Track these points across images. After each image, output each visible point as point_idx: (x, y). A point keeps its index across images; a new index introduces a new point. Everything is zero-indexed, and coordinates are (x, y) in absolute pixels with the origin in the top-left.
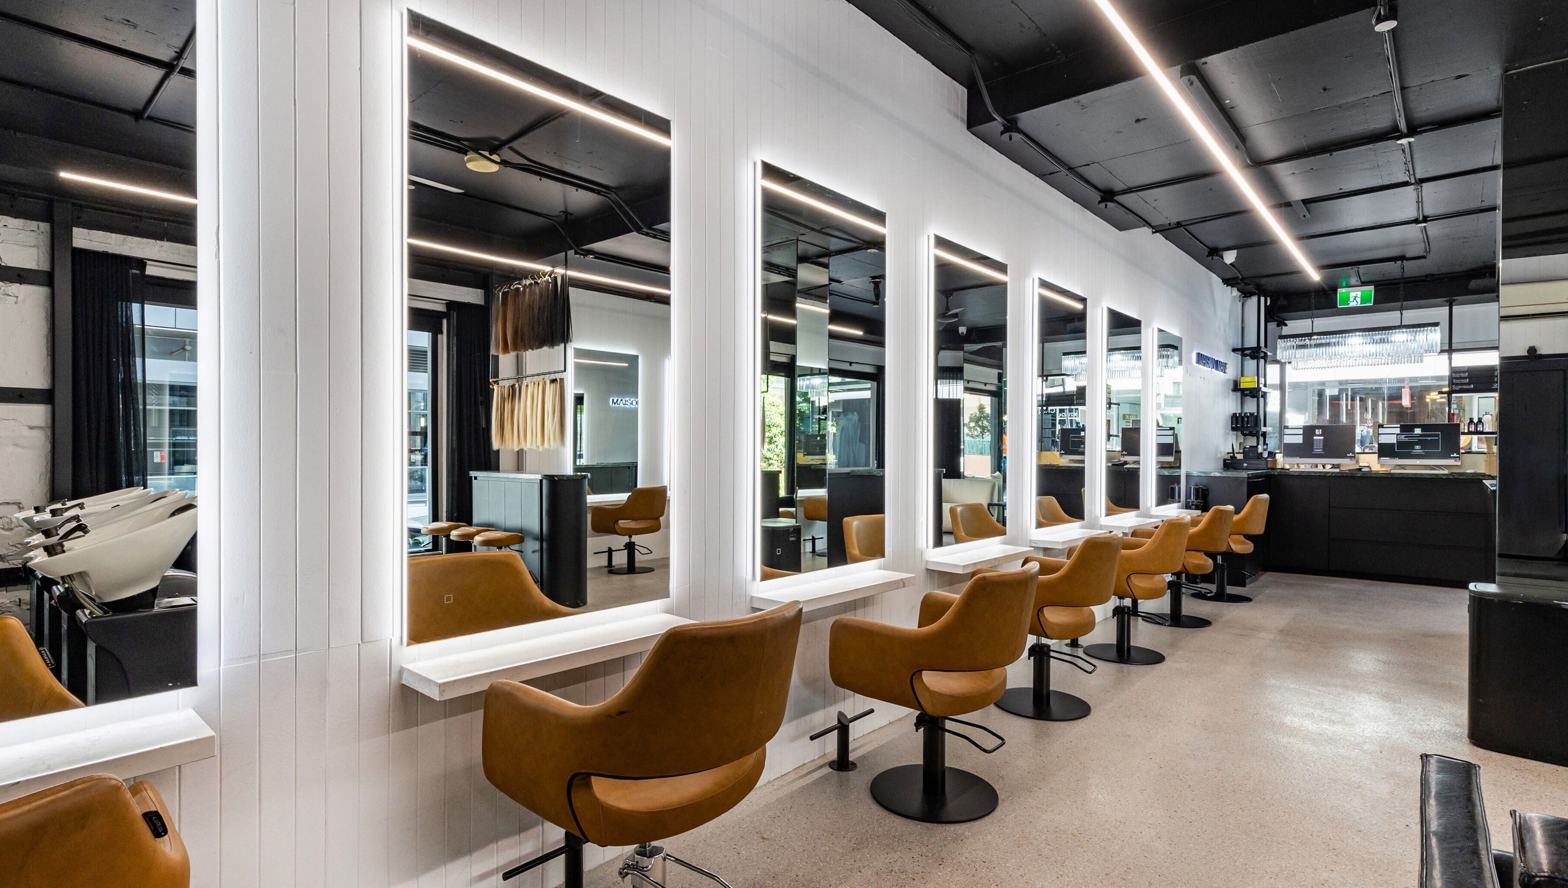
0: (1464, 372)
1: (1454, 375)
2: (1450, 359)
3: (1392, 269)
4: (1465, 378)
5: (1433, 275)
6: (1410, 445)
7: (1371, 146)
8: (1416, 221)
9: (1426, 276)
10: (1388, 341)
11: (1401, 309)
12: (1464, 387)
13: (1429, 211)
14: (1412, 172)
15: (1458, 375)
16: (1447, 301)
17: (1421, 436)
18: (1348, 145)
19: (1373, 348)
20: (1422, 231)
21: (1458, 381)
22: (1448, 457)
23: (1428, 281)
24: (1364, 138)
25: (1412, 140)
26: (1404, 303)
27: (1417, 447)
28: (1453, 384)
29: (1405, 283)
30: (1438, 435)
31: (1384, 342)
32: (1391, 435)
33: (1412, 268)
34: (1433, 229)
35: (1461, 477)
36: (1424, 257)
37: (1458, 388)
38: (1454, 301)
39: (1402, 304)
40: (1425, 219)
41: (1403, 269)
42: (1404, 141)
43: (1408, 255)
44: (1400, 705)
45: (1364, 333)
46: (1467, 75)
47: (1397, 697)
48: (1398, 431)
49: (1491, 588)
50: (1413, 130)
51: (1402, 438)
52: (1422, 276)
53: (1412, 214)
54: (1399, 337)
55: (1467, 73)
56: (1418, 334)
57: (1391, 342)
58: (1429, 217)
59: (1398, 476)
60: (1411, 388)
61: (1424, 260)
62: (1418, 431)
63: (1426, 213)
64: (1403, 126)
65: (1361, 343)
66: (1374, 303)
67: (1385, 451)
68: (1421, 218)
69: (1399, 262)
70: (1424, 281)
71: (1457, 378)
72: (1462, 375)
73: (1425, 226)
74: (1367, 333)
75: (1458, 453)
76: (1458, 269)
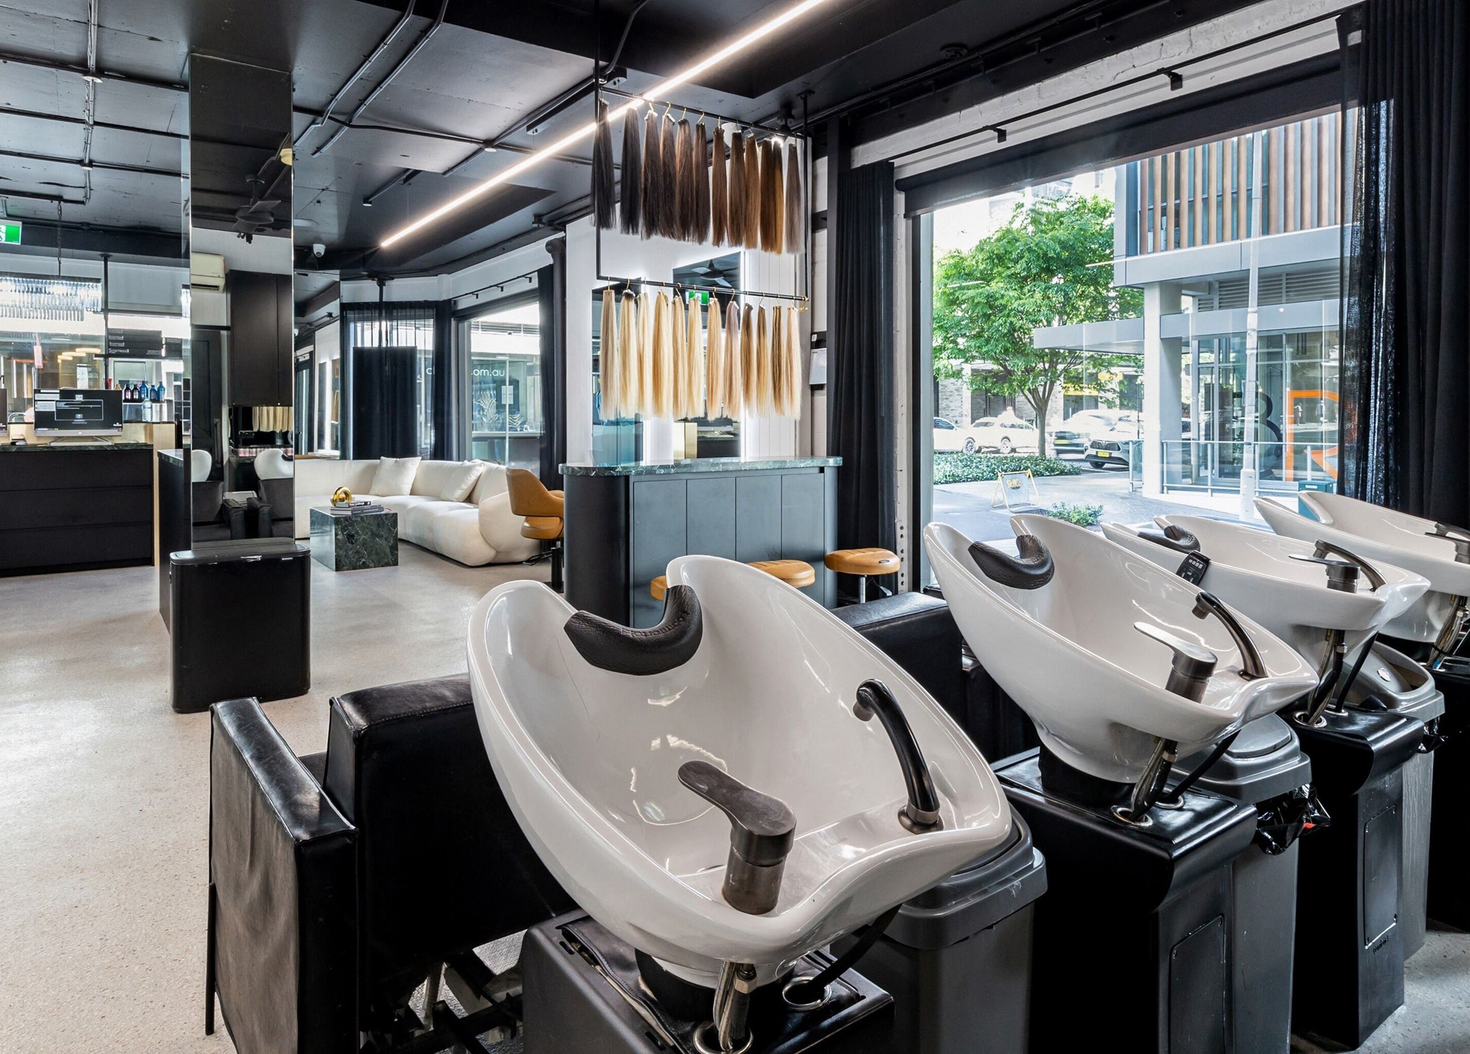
0: (120, 335)
1: (110, 337)
2: (106, 319)
3: (48, 209)
4: (121, 342)
5: (88, 224)
6: (70, 414)
7: (53, 70)
8: (81, 162)
9: (82, 224)
10: (45, 292)
11: (59, 256)
12: (121, 351)
13: (96, 156)
14: (91, 114)
15: (114, 338)
16: (102, 255)
17: (83, 403)
18: (28, 58)
19: (27, 297)
20: (85, 175)
21: (114, 344)
22: (110, 427)
23: (83, 229)
24: (48, 59)
25: (98, 81)
26: (63, 250)
27: (79, 416)
28: (109, 347)
29: (63, 227)
30: (100, 403)
31: (41, 292)
32: (49, 402)
33: (71, 213)
34: (98, 176)
35: (125, 448)
36: (82, 203)
37: (114, 352)
38: (109, 256)
39: (60, 251)
40: (91, 164)
41: (61, 210)
42: (89, 78)
43: (65, 197)
44: (102, 700)
45: (16, 279)
46: (160, 40)
47: (96, 692)
48: (57, 397)
49: (187, 555)
50: (100, 71)
51: (62, 405)
52: (77, 223)
53: (77, 154)
54: (58, 289)
55: (160, 38)
56: (79, 287)
57: (49, 293)
58: (95, 162)
59: (59, 449)
60: (42, 345)
61: (82, 205)
62: (79, 398)
63: (93, 157)
64: (92, 63)
65: (14, 289)
66: (22, 243)
67: (43, 420)
68: (87, 161)
69: (56, 202)
70: (78, 228)
71: (113, 341)
72: (119, 338)
73: (89, 171)
74: (20, 279)
75: (121, 423)
76: (114, 223)
